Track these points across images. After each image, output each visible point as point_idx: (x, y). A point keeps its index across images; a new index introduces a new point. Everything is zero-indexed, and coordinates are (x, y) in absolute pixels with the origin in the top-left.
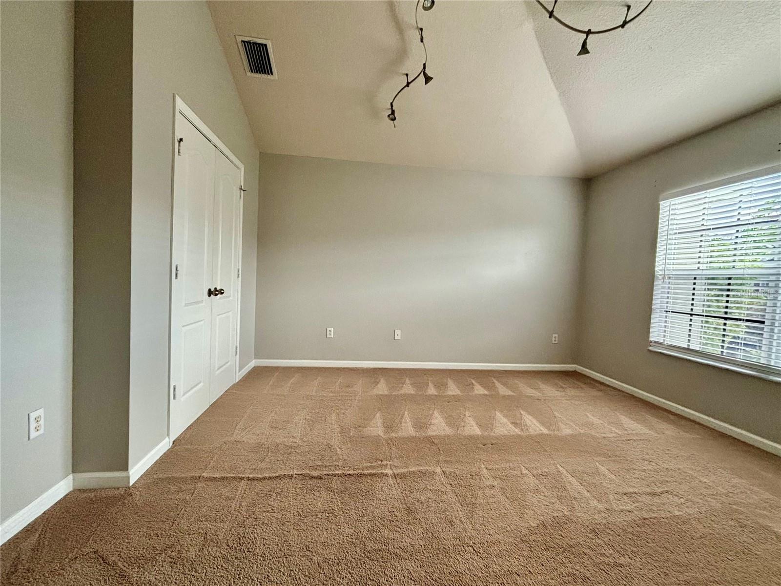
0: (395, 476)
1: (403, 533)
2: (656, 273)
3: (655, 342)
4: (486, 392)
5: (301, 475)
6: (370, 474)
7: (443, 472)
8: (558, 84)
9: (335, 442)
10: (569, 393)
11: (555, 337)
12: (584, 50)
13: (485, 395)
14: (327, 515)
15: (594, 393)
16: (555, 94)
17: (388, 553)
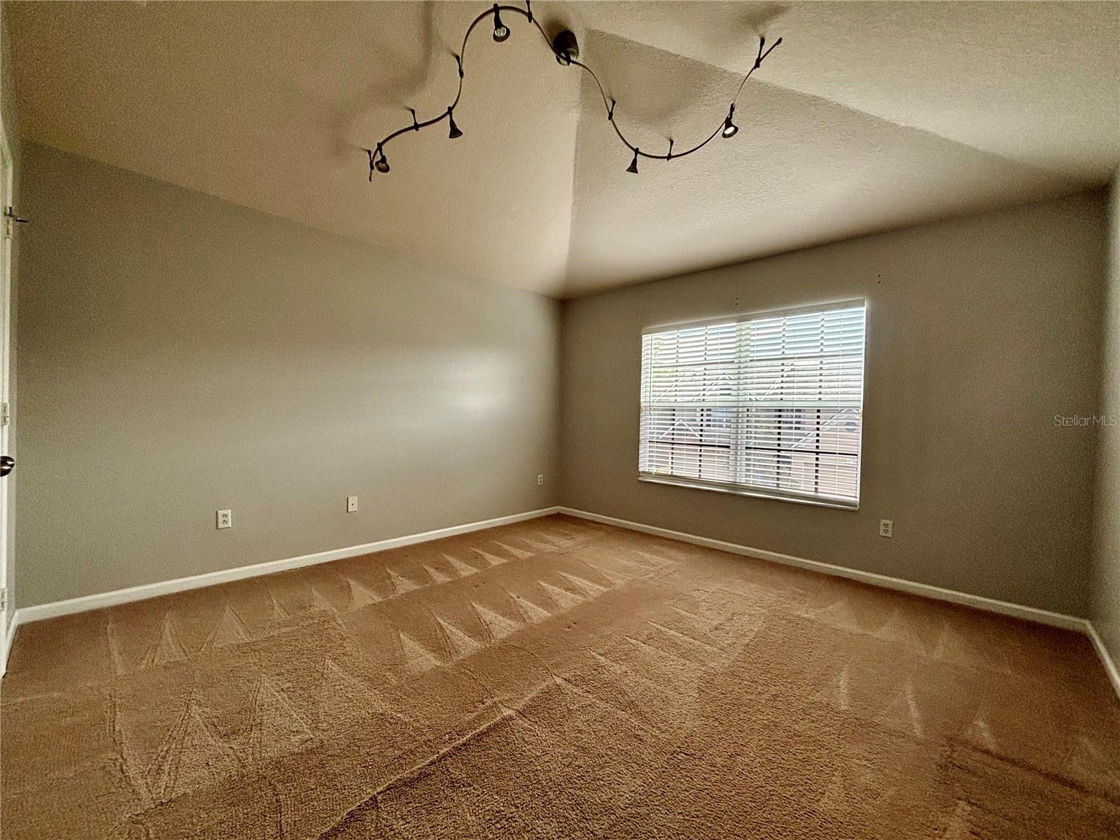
0: (521, 713)
1: (611, 784)
2: (642, 405)
3: (643, 472)
4: (505, 561)
5: (389, 789)
6: (489, 729)
7: (566, 680)
8: (576, 191)
9: (381, 706)
10: (579, 540)
11: (541, 478)
12: (633, 168)
13: (503, 564)
14: (498, 825)
15: (602, 534)
16: (570, 201)
17: (624, 821)
